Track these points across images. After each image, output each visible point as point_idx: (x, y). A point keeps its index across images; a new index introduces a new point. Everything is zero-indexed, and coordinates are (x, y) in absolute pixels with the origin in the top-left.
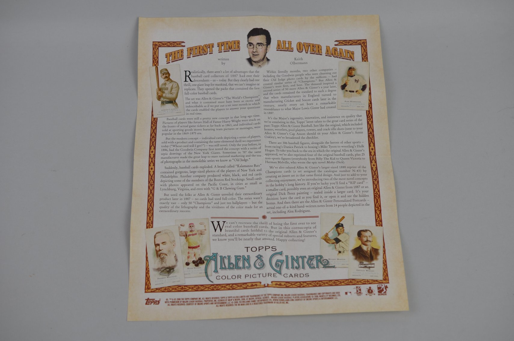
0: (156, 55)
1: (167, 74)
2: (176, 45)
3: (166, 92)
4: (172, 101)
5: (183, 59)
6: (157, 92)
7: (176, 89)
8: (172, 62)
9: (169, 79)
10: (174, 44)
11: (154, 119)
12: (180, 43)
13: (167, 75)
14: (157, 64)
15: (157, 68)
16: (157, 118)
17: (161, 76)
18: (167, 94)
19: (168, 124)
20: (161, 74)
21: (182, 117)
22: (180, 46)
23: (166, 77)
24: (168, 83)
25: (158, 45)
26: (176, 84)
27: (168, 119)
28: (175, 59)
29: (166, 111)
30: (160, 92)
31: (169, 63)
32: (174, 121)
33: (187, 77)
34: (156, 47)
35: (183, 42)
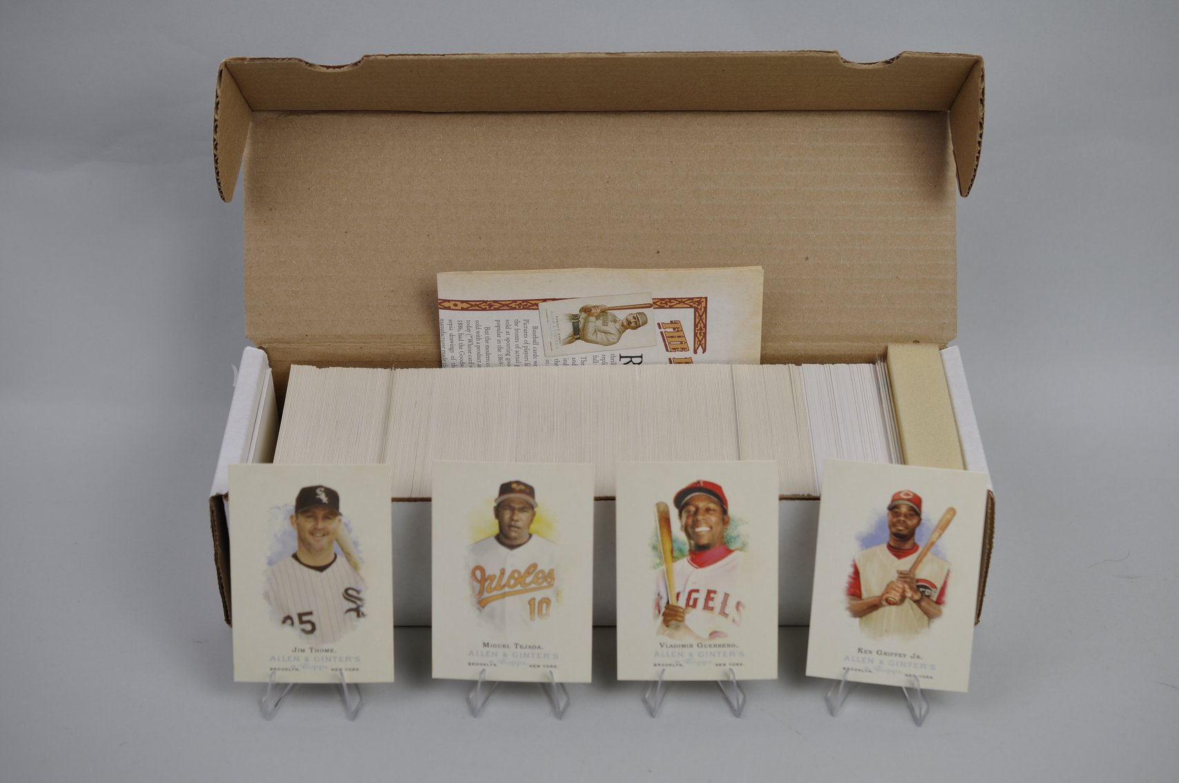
0: (677, 304)
1: (636, 324)
2: (698, 339)
3: (599, 323)
4: (578, 334)
5: (667, 350)
6: (598, 307)
7: (605, 340)
8: (662, 332)
9: (626, 329)
10: (701, 335)
11: (537, 305)
12: (703, 345)
13: (633, 324)
14: (656, 306)
15: (649, 306)
16: (538, 309)
17: (632, 314)
18: (593, 324)
19: (522, 329)
20: (636, 314)
21: (540, 352)
22: (697, 346)
23: (629, 323)
24: (618, 325)
25: (699, 307)
26: (615, 341)
27: (535, 328)
28: (669, 337)
29: (555, 324)
30: (599, 311)
31: (660, 328)
32: (530, 340)
33: (629, 359)
34: (695, 304)
35: (704, 351)
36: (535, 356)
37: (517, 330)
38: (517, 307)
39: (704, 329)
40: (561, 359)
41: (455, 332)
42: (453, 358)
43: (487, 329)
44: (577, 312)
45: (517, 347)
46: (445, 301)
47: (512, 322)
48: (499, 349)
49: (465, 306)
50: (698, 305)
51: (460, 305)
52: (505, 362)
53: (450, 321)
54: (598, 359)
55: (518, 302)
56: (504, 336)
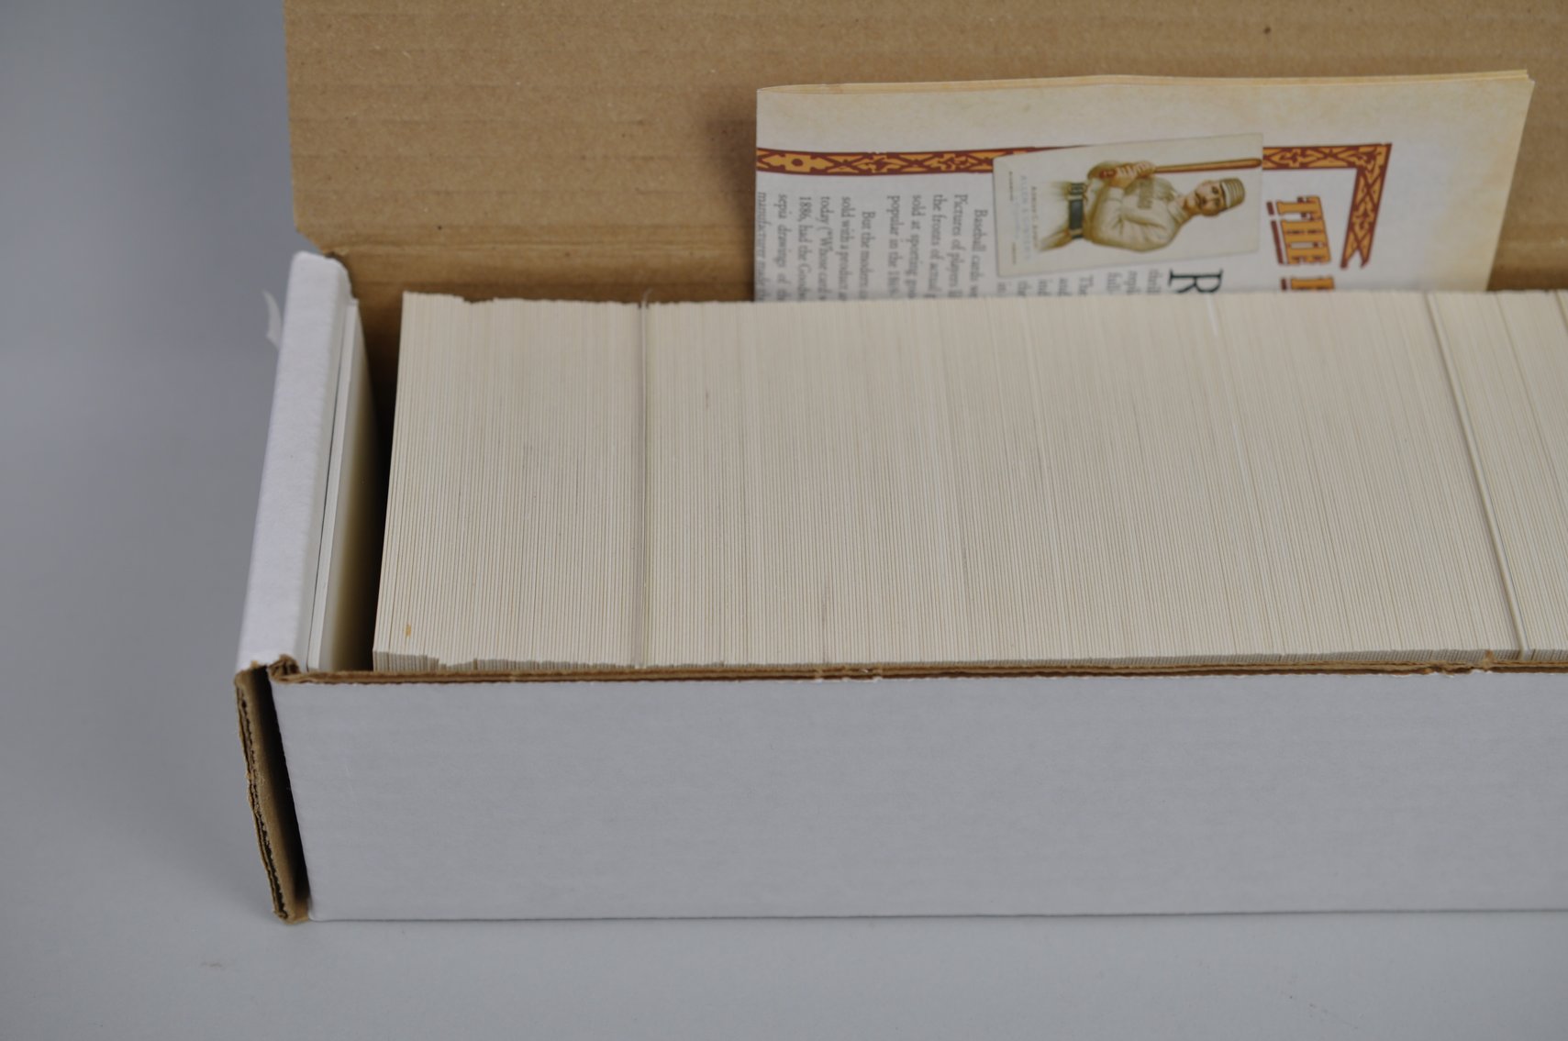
0: (1319, 159)
1: (1217, 204)
2: (1356, 236)
3: (1132, 201)
4: (1080, 226)
5: (1280, 260)
6: (1131, 166)
7: (1141, 240)
8: (1274, 224)
9: (1192, 214)
10: (1362, 226)
11: (990, 162)
12: (1364, 250)
13: (1210, 205)
15: (1254, 164)
16: (991, 171)
17: (1210, 182)
18: (1118, 202)
19: (950, 215)
20: (1221, 182)
21: (987, 267)
22: (1349, 250)
23: (1201, 201)
24: (1174, 208)
25: (1370, 167)
26: (1163, 241)
27: (980, 214)
28: (1289, 233)
29: (1029, 206)
30: (1133, 175)
31: (1271, 211)
32: (966, 239)
33: (1189, 282)
34: (1360, 158)
35: (1365, 260)
36: (975, 275)
37: (937, 219)
38: (943, 167)
39: (1372, 215)
40: (1033, 282)
41: (791, 222)
42: (782, 279)
43: (869, 216)
44: (1080, 176)
45: (935, 255)
46: (772, 152)
47: (927, 202)
48: (893, 261)
49: (821, 164)
50: (1368, 162)
51: (808, 163)
52: (903, 287)
53: (782, 198)
54: (1119, 280)
55: (947, 157)
56: (905, 231)
